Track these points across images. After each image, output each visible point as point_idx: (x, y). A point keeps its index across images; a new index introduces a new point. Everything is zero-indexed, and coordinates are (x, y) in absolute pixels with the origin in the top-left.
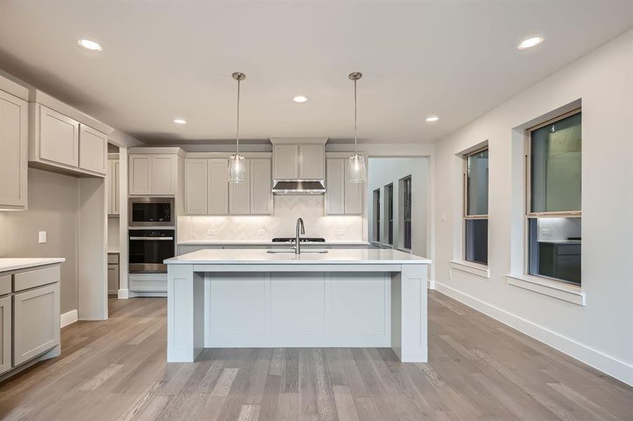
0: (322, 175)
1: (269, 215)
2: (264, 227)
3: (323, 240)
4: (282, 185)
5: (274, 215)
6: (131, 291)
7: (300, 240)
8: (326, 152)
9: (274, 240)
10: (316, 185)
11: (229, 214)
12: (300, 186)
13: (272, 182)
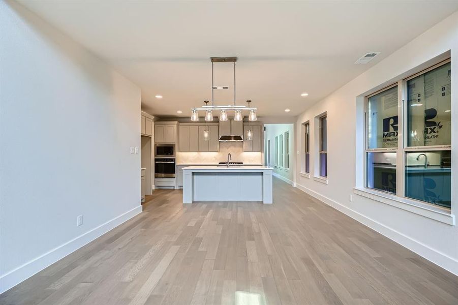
0: (242, 133)
1: (217, 151)
2: (215, 157)
3: (242, 163)
4: (223, 138)
5: (220, 151)
6: (155, 186)
7: (230, 163)
8: (244, 122)
9: (220, 163)
10: (239, 138)
11: (199, 151)
12: (233, 138)
13: (219, 136)
